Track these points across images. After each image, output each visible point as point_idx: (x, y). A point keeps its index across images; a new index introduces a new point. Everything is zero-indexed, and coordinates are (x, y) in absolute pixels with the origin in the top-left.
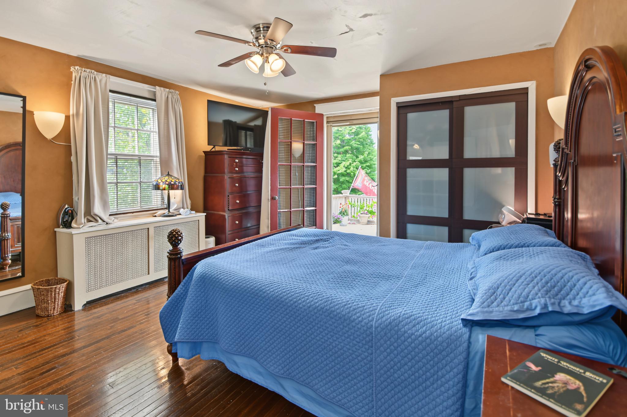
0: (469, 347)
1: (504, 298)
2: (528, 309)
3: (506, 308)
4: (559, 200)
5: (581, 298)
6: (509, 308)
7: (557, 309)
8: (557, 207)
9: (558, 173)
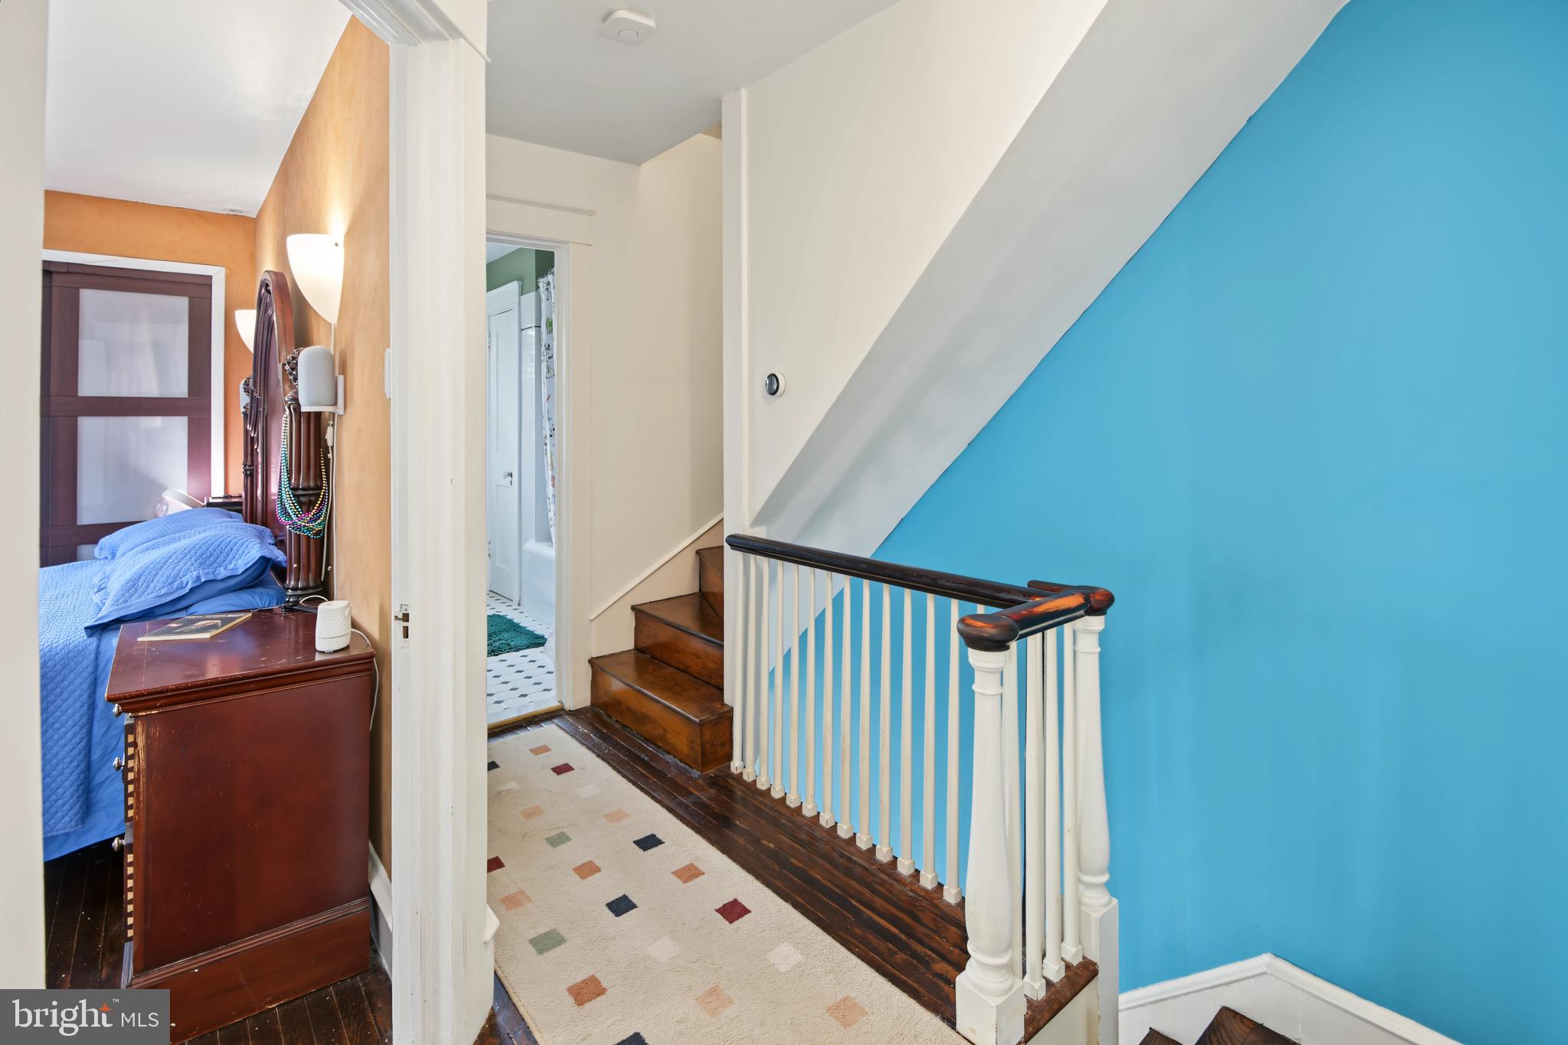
0: (97, 658)
1: (148, 587)
2: (178, 589)
3: (150, 596)
4: (251, 468)
5: (237, 560)
6: (154, 595)
7: (211, 577)
8: (249, 478)
9: (248, 426)
